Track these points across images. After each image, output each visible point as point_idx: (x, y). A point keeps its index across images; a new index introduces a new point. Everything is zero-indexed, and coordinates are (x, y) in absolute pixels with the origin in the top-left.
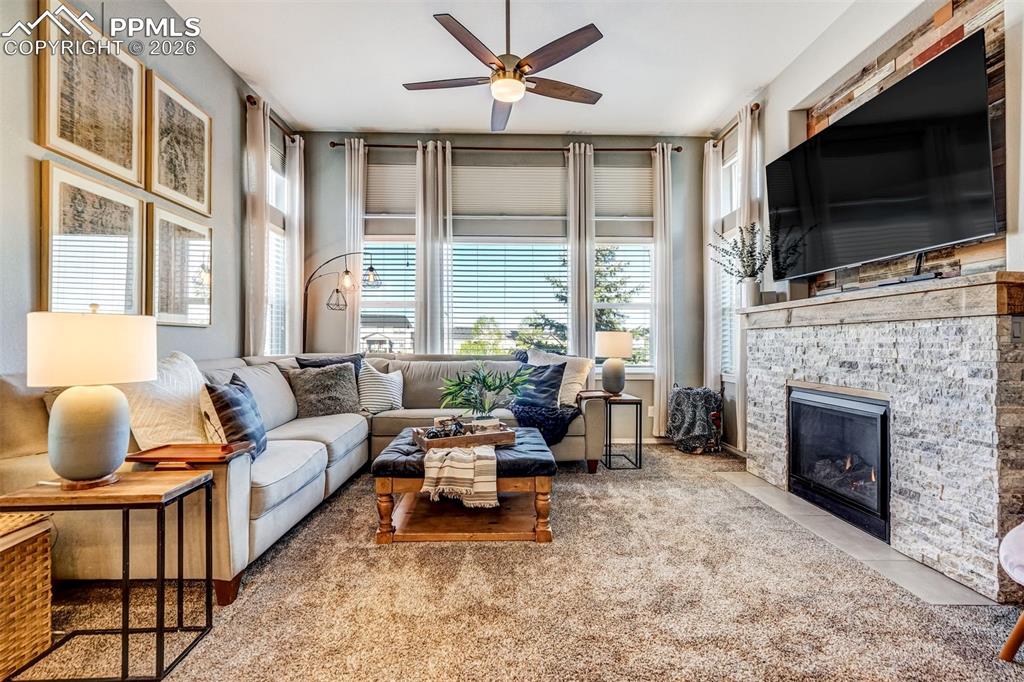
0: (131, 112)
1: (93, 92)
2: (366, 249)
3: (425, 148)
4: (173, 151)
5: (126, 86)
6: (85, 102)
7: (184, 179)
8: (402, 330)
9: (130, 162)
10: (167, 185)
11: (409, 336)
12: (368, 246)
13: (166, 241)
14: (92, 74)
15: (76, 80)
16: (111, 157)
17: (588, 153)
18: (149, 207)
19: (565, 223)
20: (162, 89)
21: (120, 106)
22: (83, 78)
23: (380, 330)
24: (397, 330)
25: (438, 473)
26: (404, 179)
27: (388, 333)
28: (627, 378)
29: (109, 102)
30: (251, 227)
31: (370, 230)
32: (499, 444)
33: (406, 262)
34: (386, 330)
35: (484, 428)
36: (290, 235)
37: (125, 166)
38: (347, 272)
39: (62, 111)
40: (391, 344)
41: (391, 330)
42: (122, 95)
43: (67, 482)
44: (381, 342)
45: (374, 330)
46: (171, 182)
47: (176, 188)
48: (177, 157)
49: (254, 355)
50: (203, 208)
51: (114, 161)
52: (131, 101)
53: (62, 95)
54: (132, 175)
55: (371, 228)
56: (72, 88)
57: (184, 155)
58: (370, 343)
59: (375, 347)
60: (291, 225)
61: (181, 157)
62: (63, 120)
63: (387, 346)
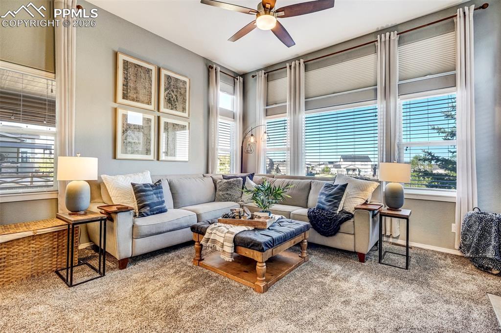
0: (151, 85)
1: (136, 81)
2: (267, 123)
3: (290, 66)
4: (171, 95)
5: (149, 76)
6: (132, 85)
7: (176, 105)
8: (366, 163)
9: (151, 103)
10: (168, 108)
11: (370, 167)
12: (269, 122)
13: (166, 129)
14: (135, 75)
15: (129, 79)
16: (143, 102)
17: (392, 38)
18: (159, 118)
19: (376, 90)
20: (166, 73)
21: (147, 84)
22: (132, 78)
23: (353, 163)
24: (363, 163)
25: (208, 236)
26: (282, 85)
27: (358, 165)
28: (405, 196)
29: (142, 83)
30: (212, 119)
31: (268, 113)
32: (256, 227)
33: (284, 127)
34: (357, 163)
35: (259, 217)
36: (236, 121)
37: (148, 104)
38: (252, 135)
39: (123, 90)
40: (360, 171)
41: (359, 163)
42: (147, 79)
43: (70, 212)
44: (354, 170)
45: (350, 163)
46: (170, 107)
47: (172, 109)
48: (172, 97)
49: (212, 173)
50: (186, 115)
51: (144, 103)
52: (151, 81)
53: (123, 85)
54: (152, 107)
55: (269, 113)
56: (127, 82)
57: (176, 96)
58: (348, 170)
59: (350, 172)
60: (236, 116)
61: (174, 97)
62: (123, 93)
63: (357, 172)
